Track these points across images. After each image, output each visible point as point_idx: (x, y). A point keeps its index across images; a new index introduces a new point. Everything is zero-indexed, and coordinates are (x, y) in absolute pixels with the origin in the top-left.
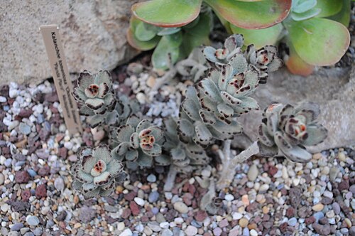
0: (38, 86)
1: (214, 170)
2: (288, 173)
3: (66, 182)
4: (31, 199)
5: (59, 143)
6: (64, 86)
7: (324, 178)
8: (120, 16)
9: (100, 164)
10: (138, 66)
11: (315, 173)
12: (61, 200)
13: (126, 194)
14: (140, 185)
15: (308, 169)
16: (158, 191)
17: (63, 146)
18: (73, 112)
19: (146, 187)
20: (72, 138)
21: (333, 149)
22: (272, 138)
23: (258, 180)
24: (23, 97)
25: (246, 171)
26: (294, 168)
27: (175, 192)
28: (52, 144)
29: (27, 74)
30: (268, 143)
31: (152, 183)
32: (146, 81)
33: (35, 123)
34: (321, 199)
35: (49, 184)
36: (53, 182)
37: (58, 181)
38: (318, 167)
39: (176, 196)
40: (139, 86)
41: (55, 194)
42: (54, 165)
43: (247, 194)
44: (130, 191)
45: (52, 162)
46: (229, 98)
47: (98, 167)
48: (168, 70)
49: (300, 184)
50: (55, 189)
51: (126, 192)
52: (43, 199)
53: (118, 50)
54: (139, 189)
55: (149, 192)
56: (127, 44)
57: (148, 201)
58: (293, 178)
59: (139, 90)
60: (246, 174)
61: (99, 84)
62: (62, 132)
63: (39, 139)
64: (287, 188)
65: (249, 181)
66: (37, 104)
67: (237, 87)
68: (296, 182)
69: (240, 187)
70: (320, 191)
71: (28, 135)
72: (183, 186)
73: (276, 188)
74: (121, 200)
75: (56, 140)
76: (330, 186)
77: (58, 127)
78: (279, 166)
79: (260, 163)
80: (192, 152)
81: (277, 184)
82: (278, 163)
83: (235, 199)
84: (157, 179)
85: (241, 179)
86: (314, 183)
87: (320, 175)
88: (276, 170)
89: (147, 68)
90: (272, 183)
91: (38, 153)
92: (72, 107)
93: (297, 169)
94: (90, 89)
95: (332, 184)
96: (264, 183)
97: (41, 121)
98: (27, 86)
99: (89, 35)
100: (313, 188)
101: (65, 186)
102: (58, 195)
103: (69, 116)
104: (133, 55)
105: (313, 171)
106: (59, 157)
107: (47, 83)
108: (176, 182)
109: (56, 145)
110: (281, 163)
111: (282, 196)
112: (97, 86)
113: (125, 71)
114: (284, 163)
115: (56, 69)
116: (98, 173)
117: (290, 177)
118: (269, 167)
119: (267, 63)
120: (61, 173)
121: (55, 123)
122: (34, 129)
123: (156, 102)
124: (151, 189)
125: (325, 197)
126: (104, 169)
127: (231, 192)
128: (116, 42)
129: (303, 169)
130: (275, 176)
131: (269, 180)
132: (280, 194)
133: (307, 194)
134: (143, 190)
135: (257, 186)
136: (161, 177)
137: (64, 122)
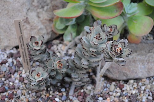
0: (10, 50)
1: (93, 86)
2: (129, 88)
3: (23, 92)
4: (6, 99)
5: (20, 75)
6: (23, 47)
7: (147, 90)
8: (49, 18)
9: (39, 73)
10: (57, 41)
11: (143, 88)
12: (20, 100)
13: (51, 97)
14: (58, 93)
15: (140, 86)
16: (66, 96)
17: (21, 76)
18: (27, 60)
19: (60, 94)
20: (26, 72)
21: (152, 77)
22: (108, 54)
23: (115, 91)
24: (3, 55)
25: (109, 87)
26: (132, 86)
27: (74, 95)
28: (17, 75)
29: (6, 44)
30: (107, 56)
31: (63, 92)
32: (61, 47)
33: (8, 66)
34: (146, 100)
35: (15, 93)
36: (16, 92)
37: (19, 92)
38: (145, 85)
39: (75, 97)
40: (57, 49)
41: (17, 97)
42: (17, 84)
43: (109, 97)
44: (53, 96)
45: (16, 83)
46: (93, 43)
47: (38, 75)
48: (71, 41)
49: (135, 93)
50: (17, 95)
51: (51, 96)
52: (11, 99)
53: (48, 34)
54: (57, 95)
55: (62, 96)
56: (52, 31)
57: (61, 100)
58: (132, 90)
59: (57, 51)
60: (109, 89)
61: (39, 41)
62: (21, 71)
63: (10, 74)
64: (129, 95)
65: (110, 91)
66: (9, 58)
67: (97, 39)
68: (134, 92)
69: (106, 94)
70: (146, 96)
71: (5, 72)
72: (78, 93)
73: (124, 95)
74: (49, 100)
75: (18, 74)
76: (151, 94)
77: (19, 68)
78: (125, 85)
79: (116, 83)
80: (81, 73)
81: (124, 93)
82: (125, 84)
83: (103, 100)
84: (66, 90)
85: (106, 91)
86: (142, 92)
87: (145, 89)
88: (123, 87)
89: (62, 42)
90: (122, 93)
91: (10, 79)
92: (26, 57)
93: (134, 86)
94: (35, 43)
95: (152, 93)
96: (118, 92)
97: (11, 65)
98: (5, 50)
99: (34, 26)
100: (142, 95)
101: (22, 94)
102: (19, 98)
103: (25, 62)
104: (55, 36)
105: (142, 87)
106: (20, 81)
107: (15, 49)
108: (75, 92)
109: (18, 76)
110: (126, 84)
111: (127, 98)
112: (38, 42)
113: (51, 44)
114: (128, 84)
115: (20, 39)
116: (38, 77)
117: (131, 90)
118: (120, 85)
119: (112, 32)
120: (20, 88)
121: (18, 66)
122: (8, 69)
123: (66, 56)
124: (63, 95)
125: (148, 99)
126: (41, 75)
127: (101, 97)
128: (47, 30)
129: (137, 86)
130: (123, 89)
131: (120, 91)
132: (126, 98)
133: (139, 97)
134: (59, 95)
135: (114, 94)
136: (67, 89)
137: (22, 66)
